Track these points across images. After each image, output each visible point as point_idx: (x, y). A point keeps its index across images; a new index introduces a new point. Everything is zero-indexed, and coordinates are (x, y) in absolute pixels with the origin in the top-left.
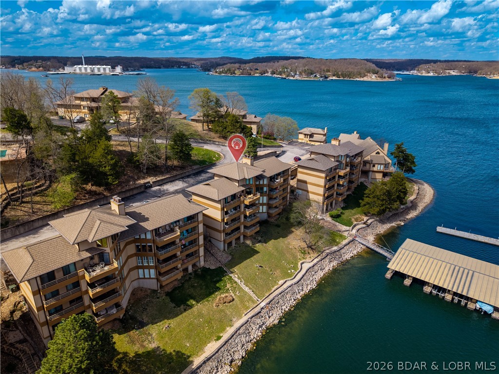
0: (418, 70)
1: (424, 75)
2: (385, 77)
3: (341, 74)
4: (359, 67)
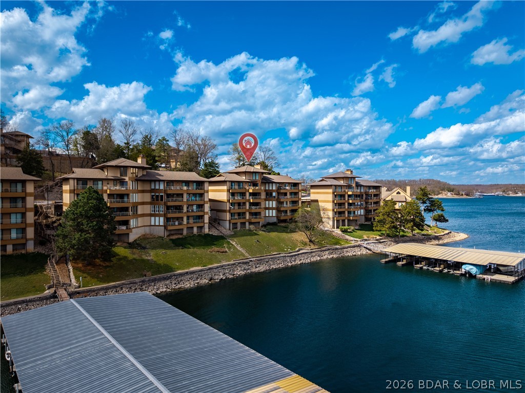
2: (462, 195)
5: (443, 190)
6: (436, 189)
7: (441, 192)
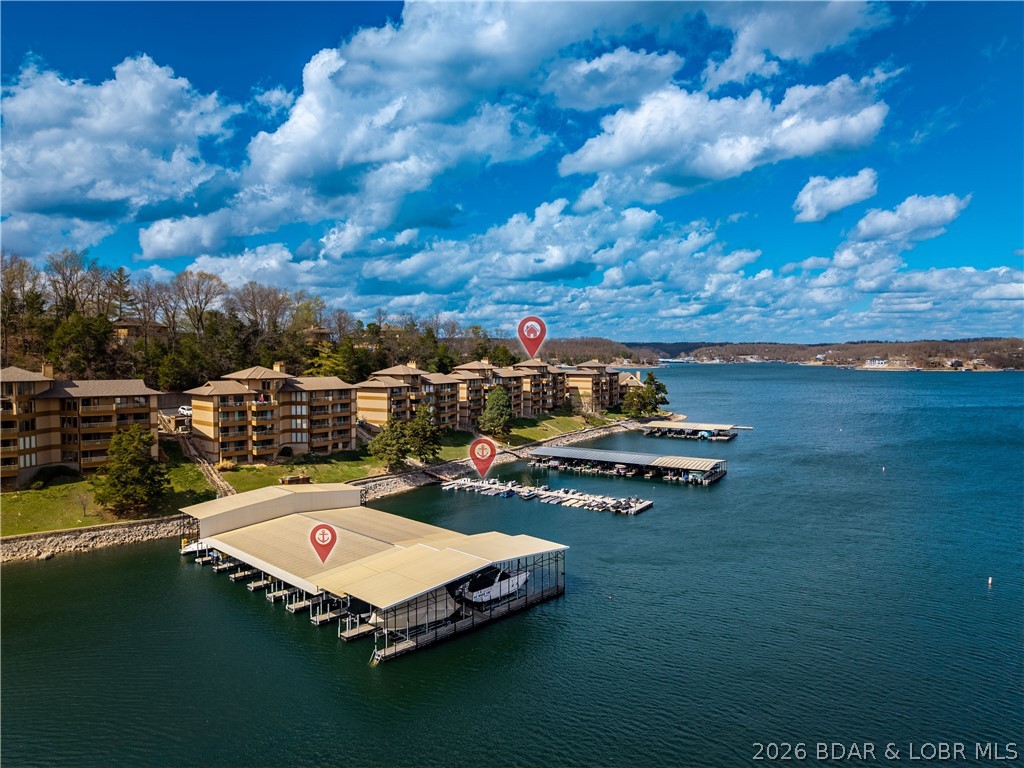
0: (696, 356)
1: (705, 362)
2: (643, 363)
4: (600, 349)
5: (617, 355)
6: (607, 354)
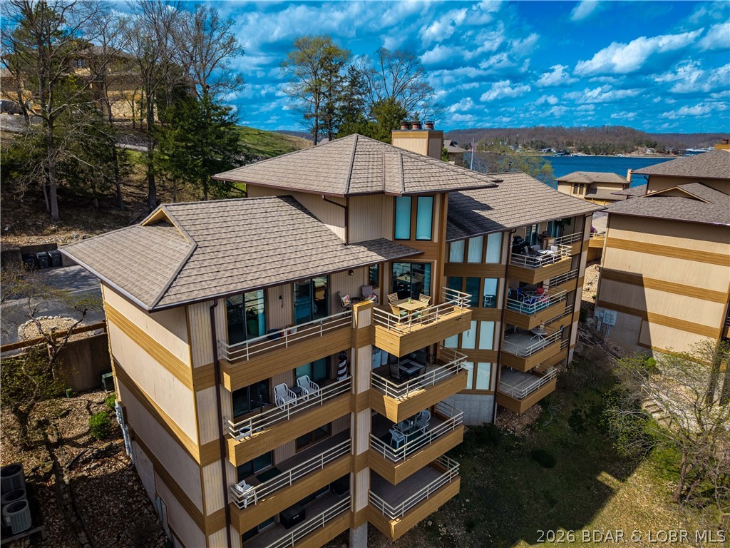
2: (669, 153)
3: (593, 148)
4: (623, 137)
5: (640, 144)
6: (628, 143)
7: (636, 147)
